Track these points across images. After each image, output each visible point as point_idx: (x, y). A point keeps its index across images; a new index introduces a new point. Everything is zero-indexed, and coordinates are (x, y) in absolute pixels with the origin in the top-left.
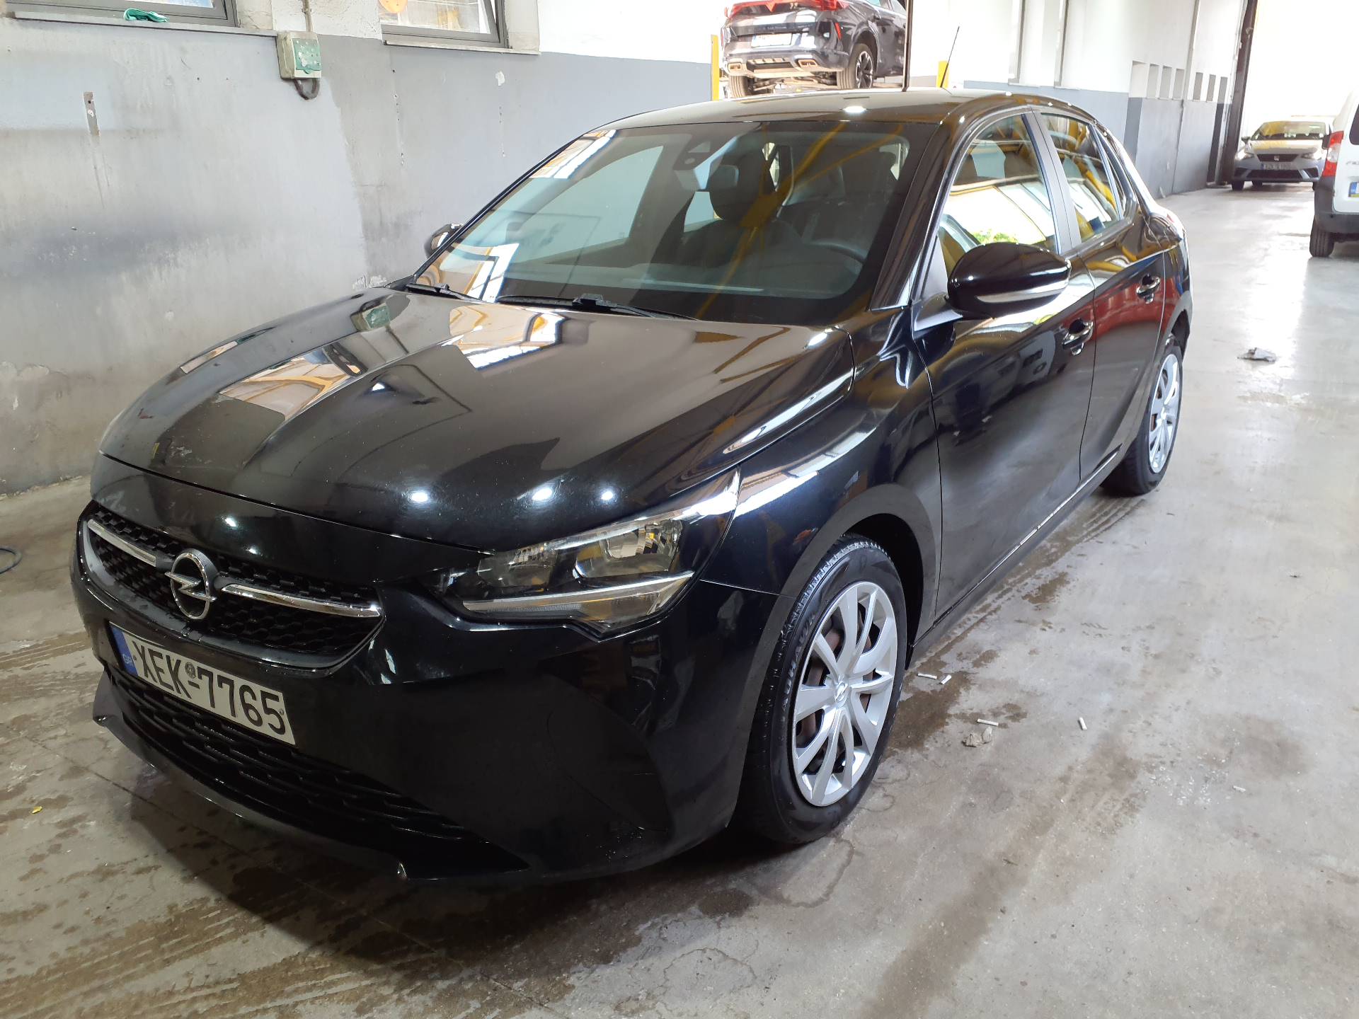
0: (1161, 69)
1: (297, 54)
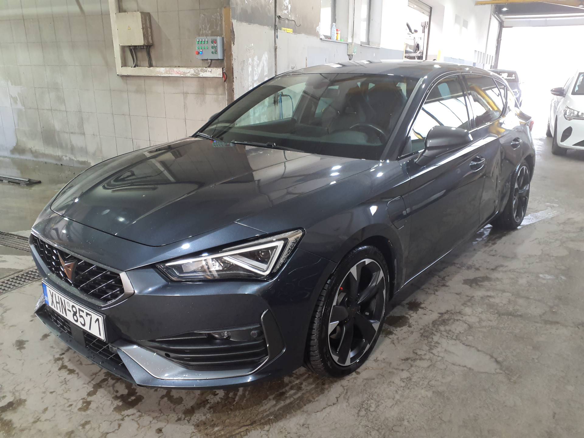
0: (480, 53)
1: (354, 48)
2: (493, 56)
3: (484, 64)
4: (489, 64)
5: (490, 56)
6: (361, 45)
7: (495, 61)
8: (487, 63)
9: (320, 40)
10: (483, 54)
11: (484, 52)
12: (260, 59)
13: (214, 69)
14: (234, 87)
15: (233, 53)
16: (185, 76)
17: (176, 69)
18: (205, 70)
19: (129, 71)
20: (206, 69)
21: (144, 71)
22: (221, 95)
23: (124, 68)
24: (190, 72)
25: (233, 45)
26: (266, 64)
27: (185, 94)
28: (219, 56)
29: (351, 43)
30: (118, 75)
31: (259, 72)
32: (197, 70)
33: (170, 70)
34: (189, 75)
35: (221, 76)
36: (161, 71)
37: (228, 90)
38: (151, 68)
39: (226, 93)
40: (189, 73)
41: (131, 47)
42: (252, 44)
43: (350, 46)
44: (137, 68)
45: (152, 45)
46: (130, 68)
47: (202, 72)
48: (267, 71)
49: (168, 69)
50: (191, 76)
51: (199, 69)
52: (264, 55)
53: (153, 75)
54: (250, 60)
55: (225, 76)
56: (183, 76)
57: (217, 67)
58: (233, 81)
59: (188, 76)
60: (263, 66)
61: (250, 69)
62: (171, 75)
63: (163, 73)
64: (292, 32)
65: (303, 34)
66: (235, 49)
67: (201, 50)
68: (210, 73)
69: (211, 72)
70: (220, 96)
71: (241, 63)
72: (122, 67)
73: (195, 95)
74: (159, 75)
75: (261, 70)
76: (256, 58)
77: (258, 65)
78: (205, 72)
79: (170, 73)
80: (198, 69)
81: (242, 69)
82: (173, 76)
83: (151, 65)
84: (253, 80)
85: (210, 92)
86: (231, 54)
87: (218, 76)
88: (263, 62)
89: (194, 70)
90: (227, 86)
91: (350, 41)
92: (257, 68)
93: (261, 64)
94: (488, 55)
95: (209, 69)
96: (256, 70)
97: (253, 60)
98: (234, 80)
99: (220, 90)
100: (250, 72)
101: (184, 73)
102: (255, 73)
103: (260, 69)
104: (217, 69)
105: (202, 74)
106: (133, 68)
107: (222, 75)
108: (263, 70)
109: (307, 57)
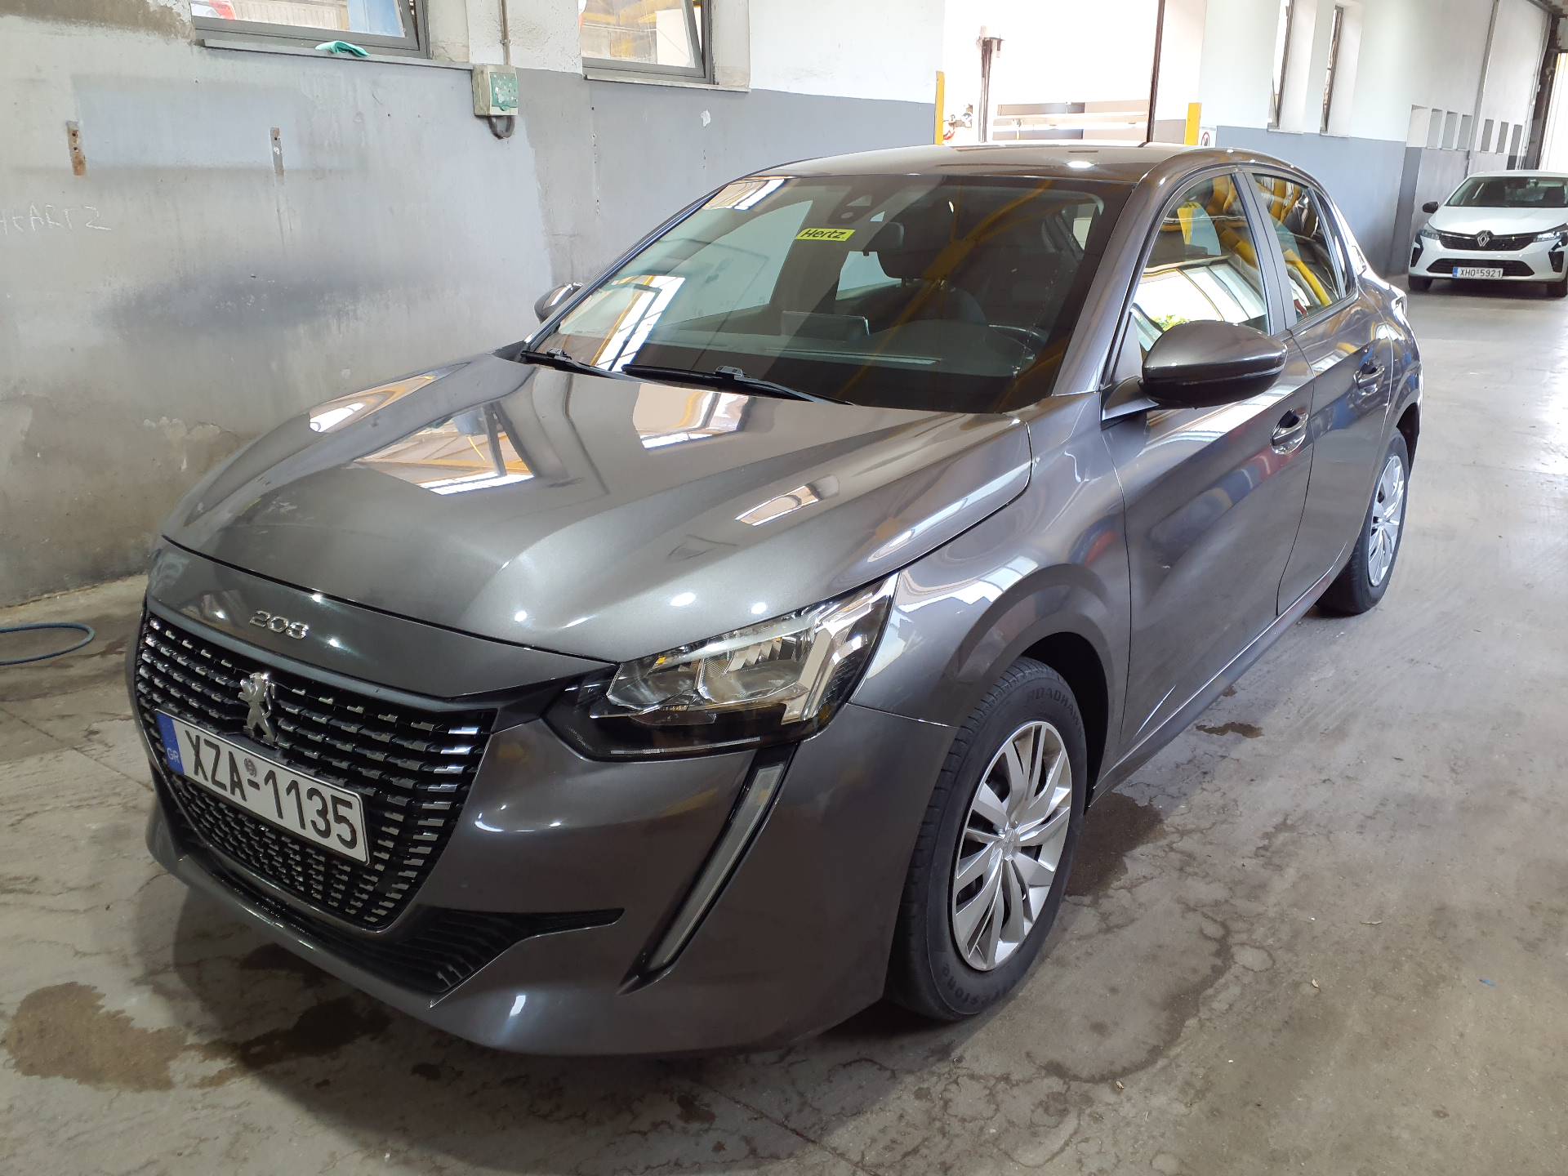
0: (1444, 115)
1: (493, 89)
2: (1518, 128)
3: (1469, 151)
4: (1500, 149)
6: (586, 78)
7: (1531, 142)
9: (196, 48)
10: (1460, 117)
11: (1470, 112)
29: (481, 69)
43: (480, 78)
91: (485, 56)
94: (1489, 123)
109: (76, 124)
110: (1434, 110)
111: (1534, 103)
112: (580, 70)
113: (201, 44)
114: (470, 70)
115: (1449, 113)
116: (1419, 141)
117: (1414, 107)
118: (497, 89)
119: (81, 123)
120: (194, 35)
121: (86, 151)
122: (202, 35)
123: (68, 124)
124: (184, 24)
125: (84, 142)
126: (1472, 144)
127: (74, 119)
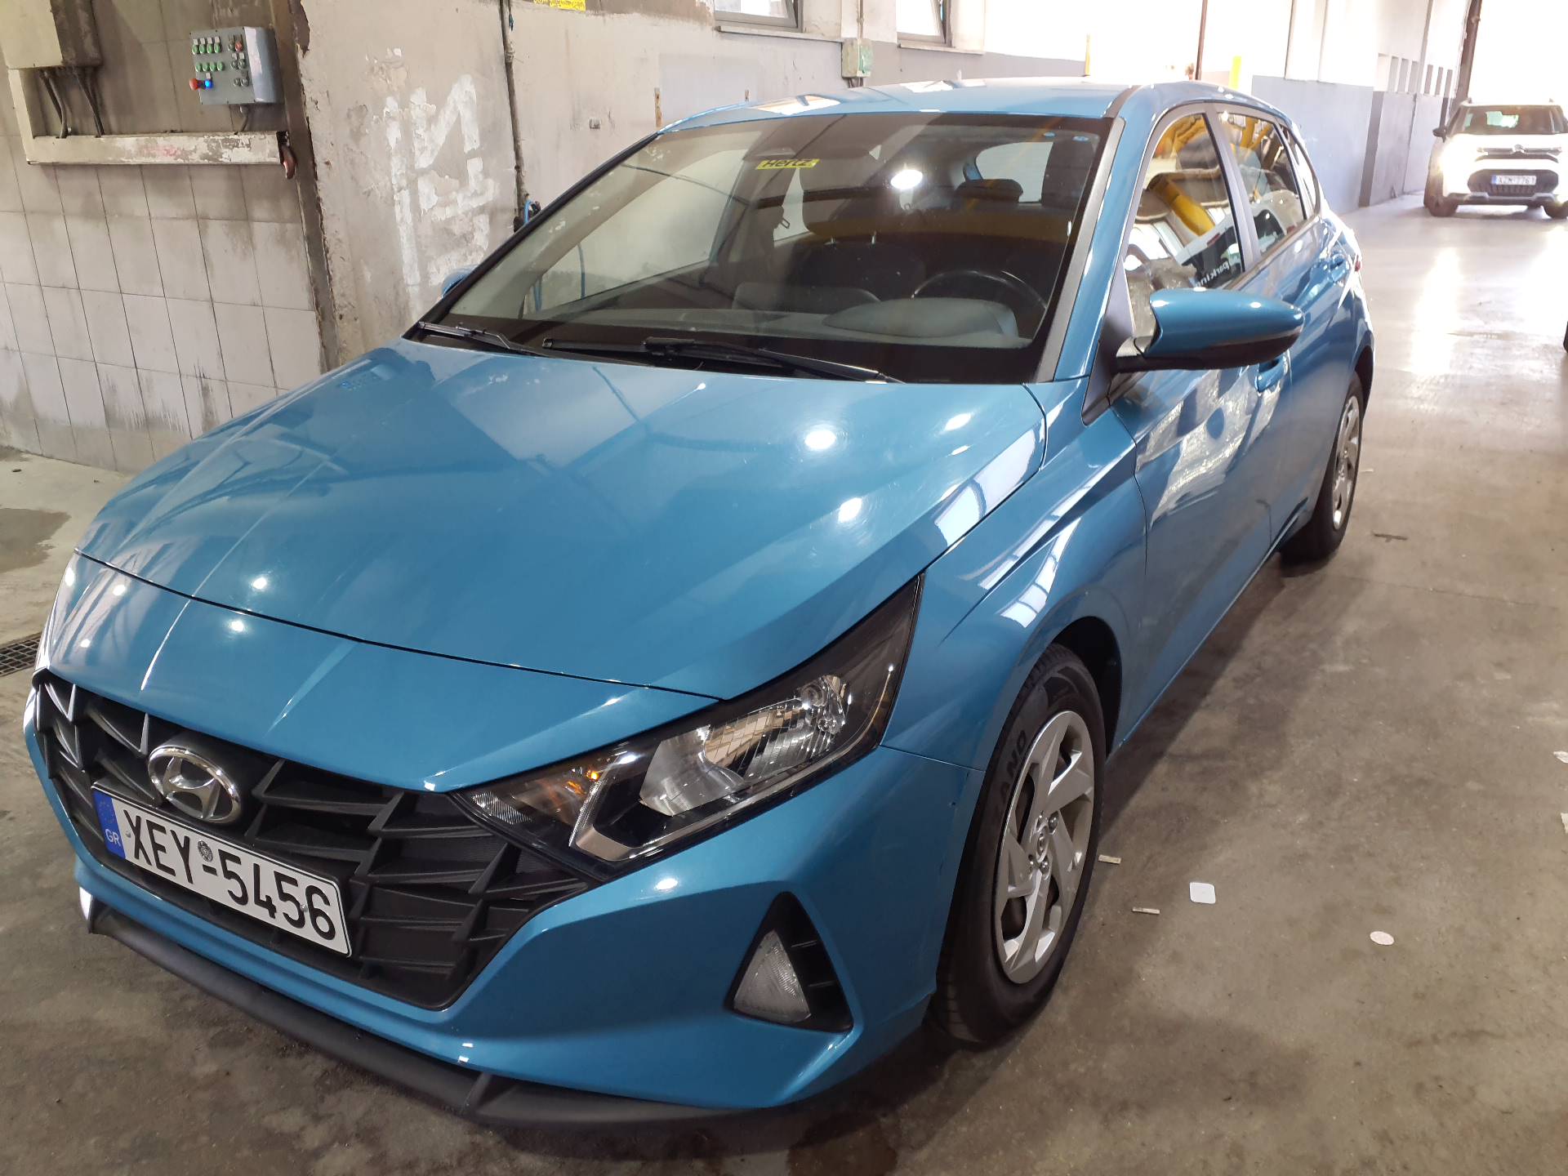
0: (1400, 62)
1: (861, 57)
2: (1450, 72)
3: (1415, 96)
4: (1437, 92)
5: (1441, 69)
6: (899, 47)
7: (1460, 85)
8: (1427, 91)
9: (715, 32)
10: (1410, 64)
11: (1417, 58)
12: (438, 98)
13: (256, 138)
14: (321, 194)
15: (304, 81)
16: (187, 162)
17: (162, 141)
18: (232, 140)
19: (54, 149)
20: (236, 137)
21: (87, 148)
22: (292, 221)
23: (41, 140)
24: (194, 147)
25: (300, 53)
26: (467, 115)
27: (201, 219)
28: (260, 93)
29: (852, 41)
30: (29, 163)
31: (441, 140)
32: (214, 141)
33: (149, 145)
34: (195, 158)
35: (276, 160)
36: (127, 147)
37: (304, 207)
38: (103, 139)
39: (303, 214)
40: (195, 151)
41: (46, 74)
42: (398, 52)
43: (849, 49)
44: (69, 137)
45: (98, 62)
46: (53, 138)
47: (226, 147)
48: (476, 137)
49: (143, 139)
50: (202, 162)
51: (219, 138)
52: (456, 86)
53: (110, 159)
54: (391, 105)
55: (290, 158)
56: (180, 161)
57: (264, 129)
58: (316, 178)
59: (194, 162)
60: (458, 121)
61: (394, 134)
62: (151, 160)
63: (133, 150)
64: (583, 8)
65: (636, 15)
66: (311, 68)
67: (208, 76)
68: (246, 149)
69: (249, 146)
70: (289, 226)
71: (349, 116)
72: (34, 137)
73: (226, 222)
74: (125, 160)
75: (449, 138)
76: (419, 98)
77: (432, 120)
78: (234, 147)
79: (149, 155)
80: (216, 138)
81: (356, 135)
82: (158, 161)
83: (102, 131)
84: (411, 167)
85: (260, 211)
86: (300, 88)
87: (268, 160)
88: (455, 108)
89: (206, 141)
90: (302, 192)
91: (849, 31)
92: (428, 129)
93: (447, 118)
94: (1430, 67)
95: (244, 138)
96: (425, 136)
97: (404, 104)
98: (321, 170)
99: (287, 206)
100: (393, 143)
101: (185, 153)
102: (416, 144)
103: (441, 134)
104: (263, 137)
105: (230, 156)
106: (60, 139)
107: (278, 155)
108: (455, 135)
109: (659, 90)
110: (1393, 58)
111: (1462, 49)
112: (895, 41)
113: (718, 30)
114: (842, 44)
115: (1403, 60)
116: (1381, 86)
117: (1380, 55)
118: (863, 57)
119: (661, 90)
120: (715, 24)
121: (662, 109)
122: (719, 23)
123: (655, 89)
124: (710, 16)
125: (662, 103)
126: (1419, 88)
127: (658, 86)
